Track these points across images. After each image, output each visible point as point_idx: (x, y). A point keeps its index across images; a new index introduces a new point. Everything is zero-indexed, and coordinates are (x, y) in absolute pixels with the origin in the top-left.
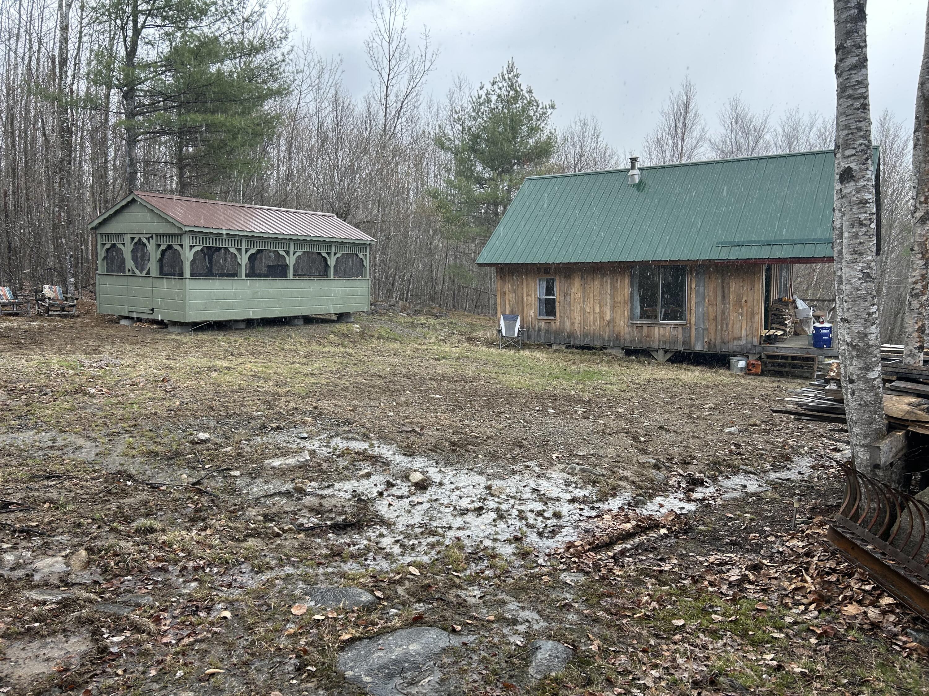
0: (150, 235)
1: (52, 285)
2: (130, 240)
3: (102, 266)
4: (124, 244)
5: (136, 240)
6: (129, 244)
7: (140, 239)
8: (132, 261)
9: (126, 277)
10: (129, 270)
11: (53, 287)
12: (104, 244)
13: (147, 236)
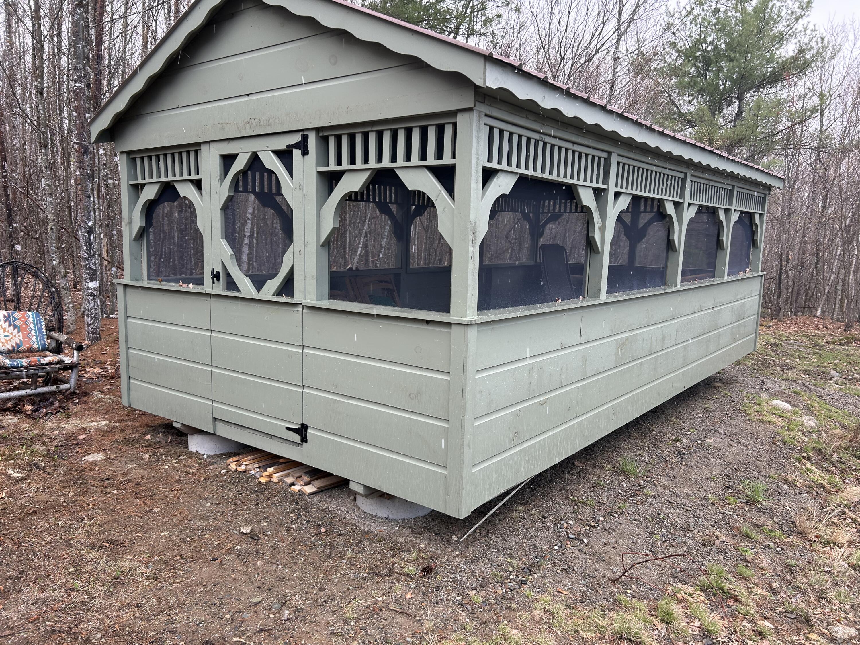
0: (296, 138)
1: (18, 308)
2: (216, 164)
3: (135, 257)
4: (198, 184)
5: (239, 165)
6: (216, 181)
7: (255, 159)
8: (224, 243)
9: (204, 302)
10: (216, 276)
11: (17, 315)
12: (138, 188)
13: (282, 143)
